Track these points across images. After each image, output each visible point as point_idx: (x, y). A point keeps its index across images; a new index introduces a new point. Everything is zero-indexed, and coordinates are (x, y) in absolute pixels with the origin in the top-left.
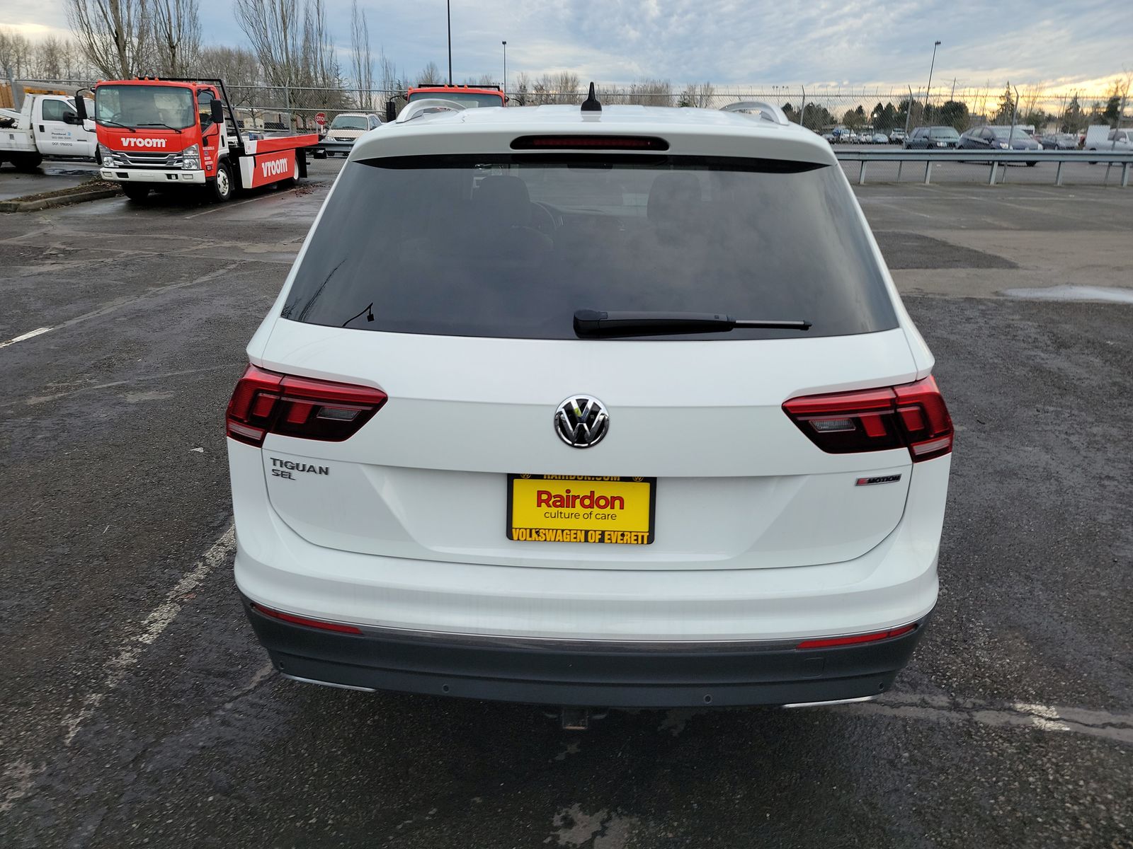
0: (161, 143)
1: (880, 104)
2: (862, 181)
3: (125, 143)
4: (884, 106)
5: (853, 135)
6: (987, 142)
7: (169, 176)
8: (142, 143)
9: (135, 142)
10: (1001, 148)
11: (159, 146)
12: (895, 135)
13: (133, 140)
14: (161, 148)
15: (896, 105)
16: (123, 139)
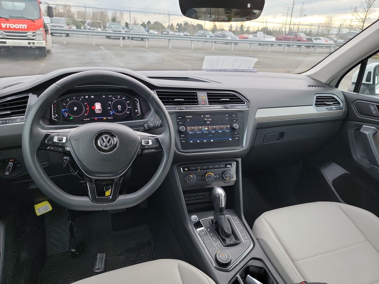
0: (25, 26)
1: (178, 23)
2: (192, 48)
3: (3, 26)
4: (179, 24)
5: (173, 33)
6: (223, 36)
7: (29, 43)
8: (13, 26)
9: (9, 26)
10: (227, 38)
11: (23, 28)
12: (185, 33)
13: (8, 25)
14: (24, 29)
15: (183, 24)
16: (2, 24)
